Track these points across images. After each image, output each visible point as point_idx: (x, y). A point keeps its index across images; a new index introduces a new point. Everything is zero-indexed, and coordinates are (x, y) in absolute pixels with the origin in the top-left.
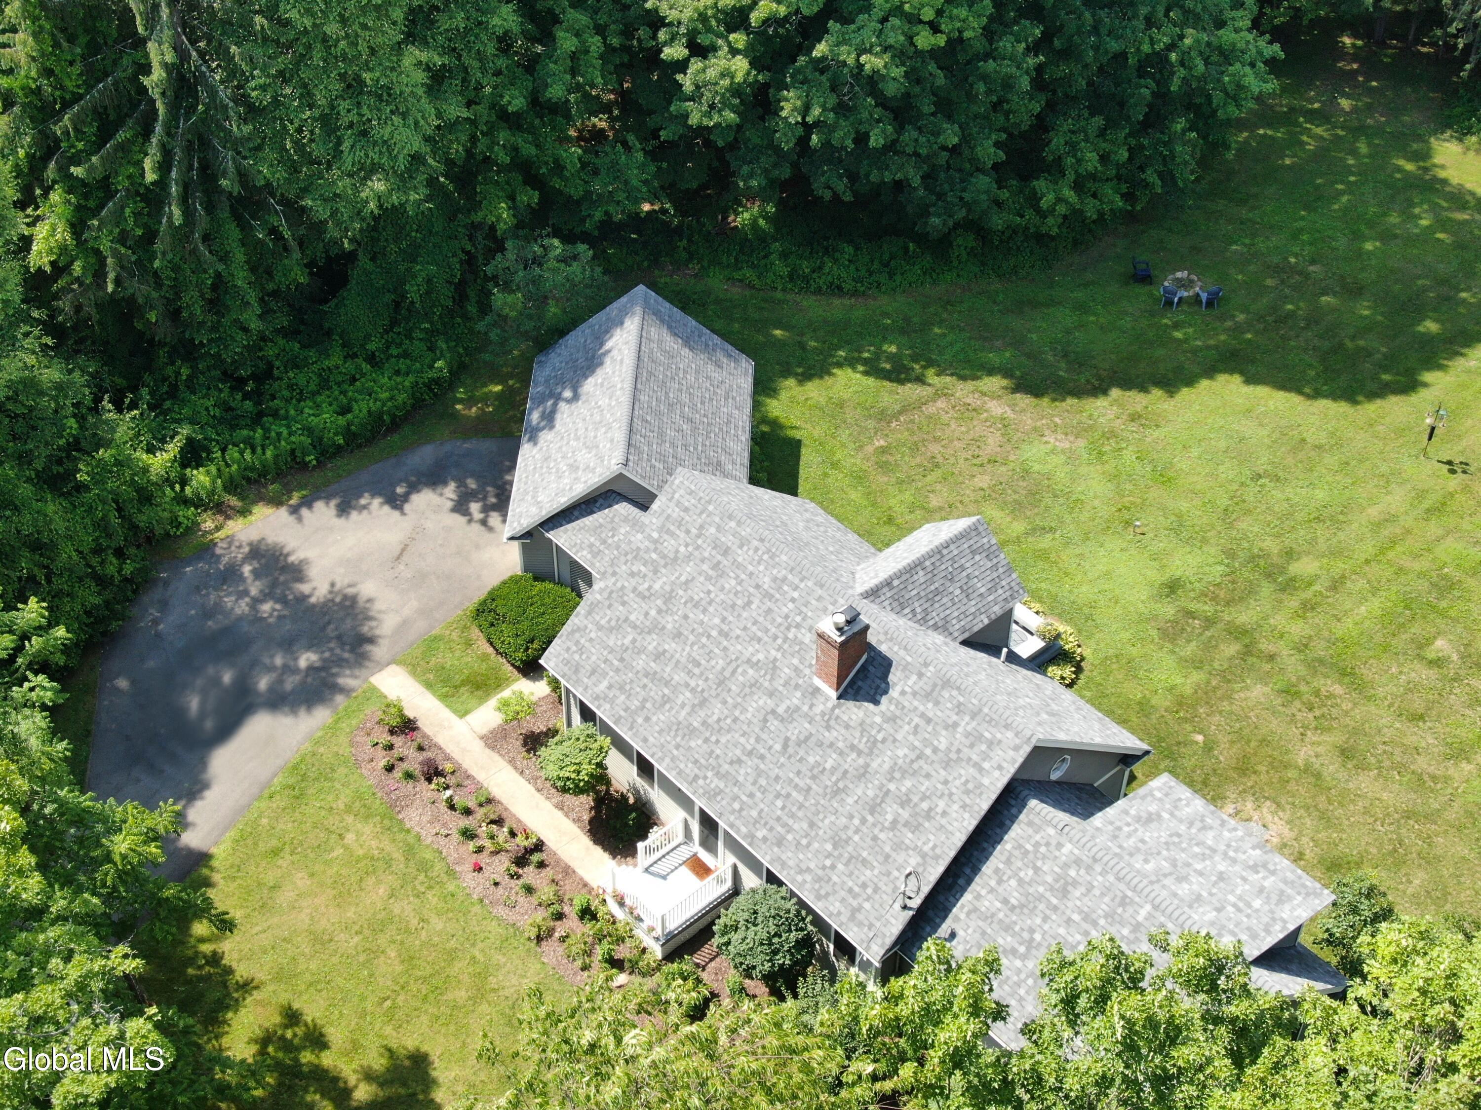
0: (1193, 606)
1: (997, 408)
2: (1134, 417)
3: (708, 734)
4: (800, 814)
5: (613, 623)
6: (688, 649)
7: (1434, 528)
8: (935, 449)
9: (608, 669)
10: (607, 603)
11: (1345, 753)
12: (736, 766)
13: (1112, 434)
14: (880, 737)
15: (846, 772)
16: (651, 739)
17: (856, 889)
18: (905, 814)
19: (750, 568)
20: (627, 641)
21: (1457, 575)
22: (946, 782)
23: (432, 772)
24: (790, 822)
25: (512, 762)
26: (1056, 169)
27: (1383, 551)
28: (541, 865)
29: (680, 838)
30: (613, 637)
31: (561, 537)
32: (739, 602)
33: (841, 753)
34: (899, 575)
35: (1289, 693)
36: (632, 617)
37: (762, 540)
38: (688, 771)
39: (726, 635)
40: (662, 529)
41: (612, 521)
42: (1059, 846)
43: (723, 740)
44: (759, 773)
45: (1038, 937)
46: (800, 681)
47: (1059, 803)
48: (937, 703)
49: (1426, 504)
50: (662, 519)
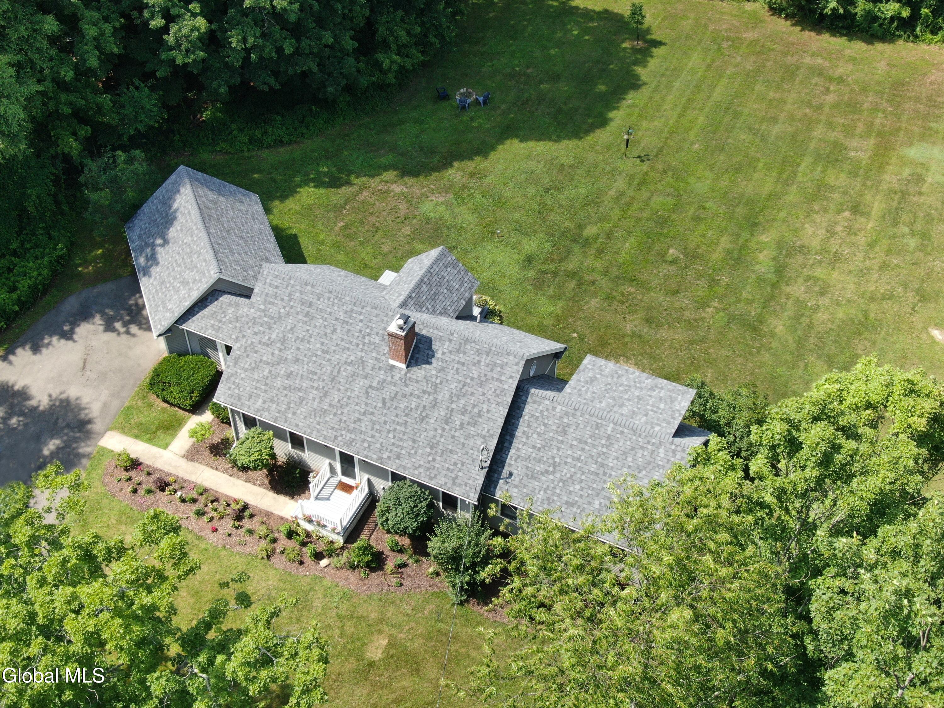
0: (543, 268)
1: (397, 188)
2: (472, 175)
3: (335, 411)
4: (405, 437)
5: (253, 365)
6: (306, 366)
7: (645, 194)
8: (373, 219)
9: (259, 393)
10: (245, 355)
11: (648, 321)
12: (359, 423)
13: (464, 187)
14: (438, 381)
15: (424, 407)
16: (300, 424)
17: (451, 467)
18: (466, 419)
19: (329, 310)
20: (266, 373)
21: (666, 214)
22: (484, 394)
23: (163, 485)
24: (401, 443)
25: (207, 465)
27: (625, 211)
28: (252, 516)
29: (328, 475)
30: (256, 373)
31: (192, 326)
32: (329, 331)
33: (419, 397)
34: (413, 290)
35: (609, 298)
36: (264, 358)
37: (330, 292)
38: (329, 435)
39: (327, 352)
40: (265, 303)
41: (221, 308)
42: (554, 408)
43: (345, 411)
44: (374, 423)
45: (557, 460)
46: (381, 365)
48: (465, 353)
49: (636, 182)
50: (263, 296)
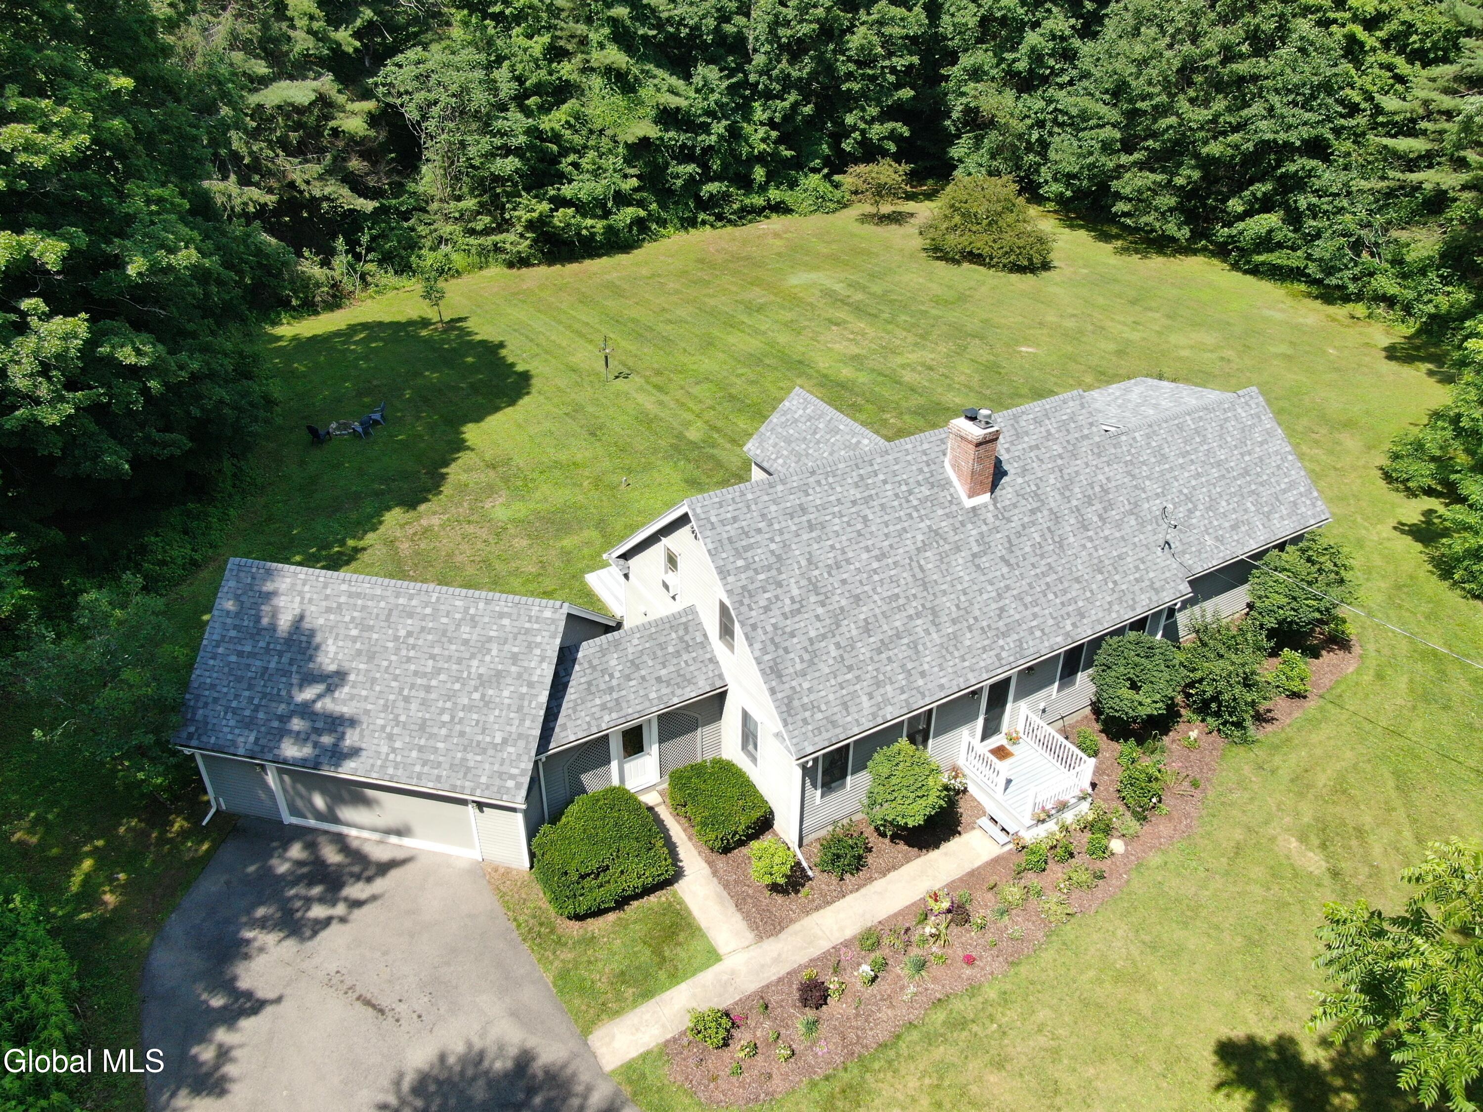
2: (492, 467)
5: (806, 657)
6: (876, 597)
9: (851, 689)
10: (781, 652)
12: (1005, 614)
13: (505, 478)
14: (1034, 488)
15: (1049, 528)
16: (943, 681)
17: (1137, 575)
18: (1098, 506)
19: (833, 498)
20: (834, 653)
21: (724, 394)
22: (1087, 465)
23: (819, 991)
25: (808, 911)
27: (690, 410)
32: (859, 526)
39: (884, 555)
43: (977, 613)
46: (960, 518)
49: (653, 390)
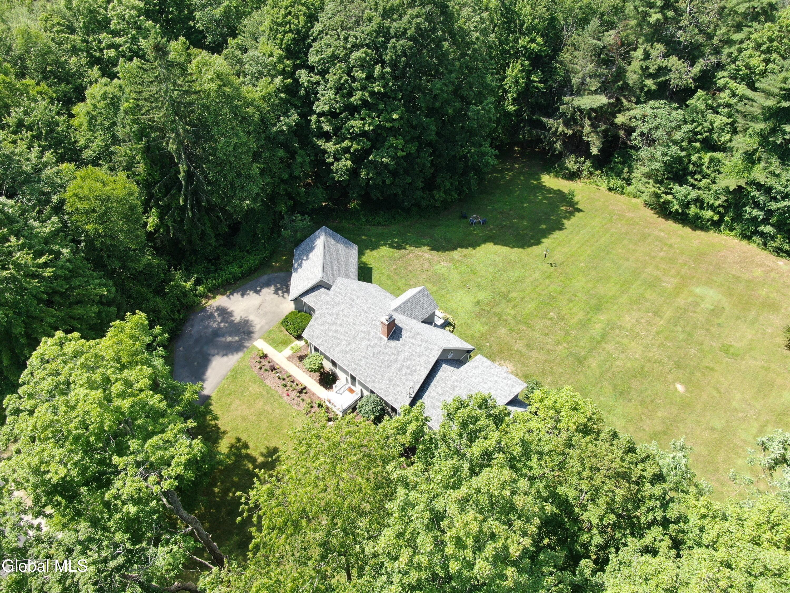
0: (484, 308)
1: (427, 255)
2: (465, 256)
3: (351, 353)
4: (379, 373)
7: (548, 282)
8: (410, 268)
11: (528, 346)
13: (459, 261)
15: (391, 361)
16: (335, 355)
21: (555, 295)
23: (273, 369)
24: (376, 376)
25: (295, 364)
26: (438, 188)
27: (534, 289)
28: (306, 393)
29: (345, 383)
30: (322, 327)
31: (306, 299)
33: (390, 355)
34: (403, 304)
35: (512, 330)
36: (328, 321)
37: (363, 296)
40: (334, 295)
41: (320, 294)
42: (452, 376)
47: (450, 365)
48: (416, 339)
49: (546, 275)
50: (334, 292)
